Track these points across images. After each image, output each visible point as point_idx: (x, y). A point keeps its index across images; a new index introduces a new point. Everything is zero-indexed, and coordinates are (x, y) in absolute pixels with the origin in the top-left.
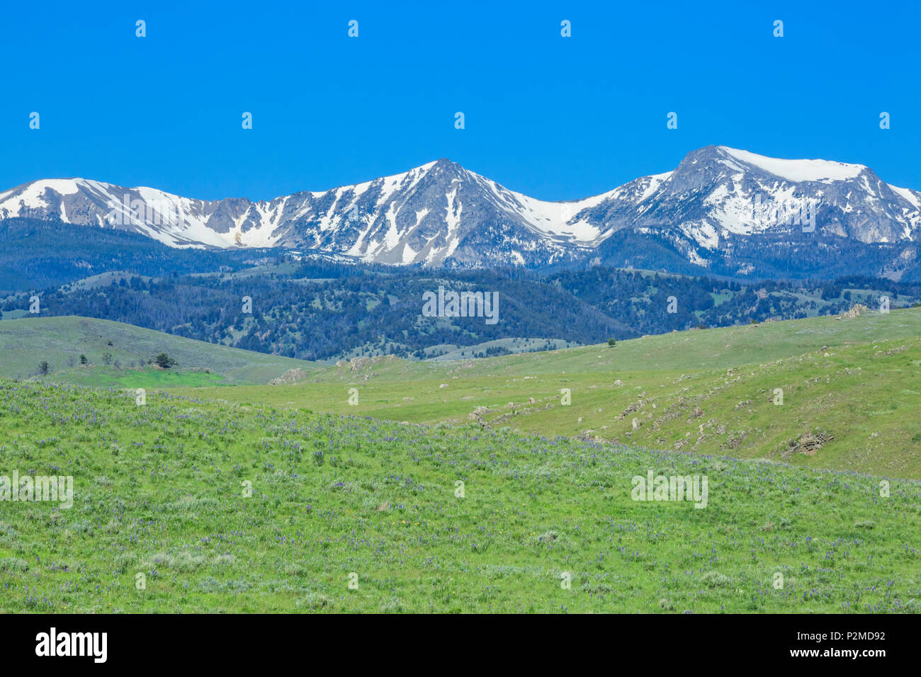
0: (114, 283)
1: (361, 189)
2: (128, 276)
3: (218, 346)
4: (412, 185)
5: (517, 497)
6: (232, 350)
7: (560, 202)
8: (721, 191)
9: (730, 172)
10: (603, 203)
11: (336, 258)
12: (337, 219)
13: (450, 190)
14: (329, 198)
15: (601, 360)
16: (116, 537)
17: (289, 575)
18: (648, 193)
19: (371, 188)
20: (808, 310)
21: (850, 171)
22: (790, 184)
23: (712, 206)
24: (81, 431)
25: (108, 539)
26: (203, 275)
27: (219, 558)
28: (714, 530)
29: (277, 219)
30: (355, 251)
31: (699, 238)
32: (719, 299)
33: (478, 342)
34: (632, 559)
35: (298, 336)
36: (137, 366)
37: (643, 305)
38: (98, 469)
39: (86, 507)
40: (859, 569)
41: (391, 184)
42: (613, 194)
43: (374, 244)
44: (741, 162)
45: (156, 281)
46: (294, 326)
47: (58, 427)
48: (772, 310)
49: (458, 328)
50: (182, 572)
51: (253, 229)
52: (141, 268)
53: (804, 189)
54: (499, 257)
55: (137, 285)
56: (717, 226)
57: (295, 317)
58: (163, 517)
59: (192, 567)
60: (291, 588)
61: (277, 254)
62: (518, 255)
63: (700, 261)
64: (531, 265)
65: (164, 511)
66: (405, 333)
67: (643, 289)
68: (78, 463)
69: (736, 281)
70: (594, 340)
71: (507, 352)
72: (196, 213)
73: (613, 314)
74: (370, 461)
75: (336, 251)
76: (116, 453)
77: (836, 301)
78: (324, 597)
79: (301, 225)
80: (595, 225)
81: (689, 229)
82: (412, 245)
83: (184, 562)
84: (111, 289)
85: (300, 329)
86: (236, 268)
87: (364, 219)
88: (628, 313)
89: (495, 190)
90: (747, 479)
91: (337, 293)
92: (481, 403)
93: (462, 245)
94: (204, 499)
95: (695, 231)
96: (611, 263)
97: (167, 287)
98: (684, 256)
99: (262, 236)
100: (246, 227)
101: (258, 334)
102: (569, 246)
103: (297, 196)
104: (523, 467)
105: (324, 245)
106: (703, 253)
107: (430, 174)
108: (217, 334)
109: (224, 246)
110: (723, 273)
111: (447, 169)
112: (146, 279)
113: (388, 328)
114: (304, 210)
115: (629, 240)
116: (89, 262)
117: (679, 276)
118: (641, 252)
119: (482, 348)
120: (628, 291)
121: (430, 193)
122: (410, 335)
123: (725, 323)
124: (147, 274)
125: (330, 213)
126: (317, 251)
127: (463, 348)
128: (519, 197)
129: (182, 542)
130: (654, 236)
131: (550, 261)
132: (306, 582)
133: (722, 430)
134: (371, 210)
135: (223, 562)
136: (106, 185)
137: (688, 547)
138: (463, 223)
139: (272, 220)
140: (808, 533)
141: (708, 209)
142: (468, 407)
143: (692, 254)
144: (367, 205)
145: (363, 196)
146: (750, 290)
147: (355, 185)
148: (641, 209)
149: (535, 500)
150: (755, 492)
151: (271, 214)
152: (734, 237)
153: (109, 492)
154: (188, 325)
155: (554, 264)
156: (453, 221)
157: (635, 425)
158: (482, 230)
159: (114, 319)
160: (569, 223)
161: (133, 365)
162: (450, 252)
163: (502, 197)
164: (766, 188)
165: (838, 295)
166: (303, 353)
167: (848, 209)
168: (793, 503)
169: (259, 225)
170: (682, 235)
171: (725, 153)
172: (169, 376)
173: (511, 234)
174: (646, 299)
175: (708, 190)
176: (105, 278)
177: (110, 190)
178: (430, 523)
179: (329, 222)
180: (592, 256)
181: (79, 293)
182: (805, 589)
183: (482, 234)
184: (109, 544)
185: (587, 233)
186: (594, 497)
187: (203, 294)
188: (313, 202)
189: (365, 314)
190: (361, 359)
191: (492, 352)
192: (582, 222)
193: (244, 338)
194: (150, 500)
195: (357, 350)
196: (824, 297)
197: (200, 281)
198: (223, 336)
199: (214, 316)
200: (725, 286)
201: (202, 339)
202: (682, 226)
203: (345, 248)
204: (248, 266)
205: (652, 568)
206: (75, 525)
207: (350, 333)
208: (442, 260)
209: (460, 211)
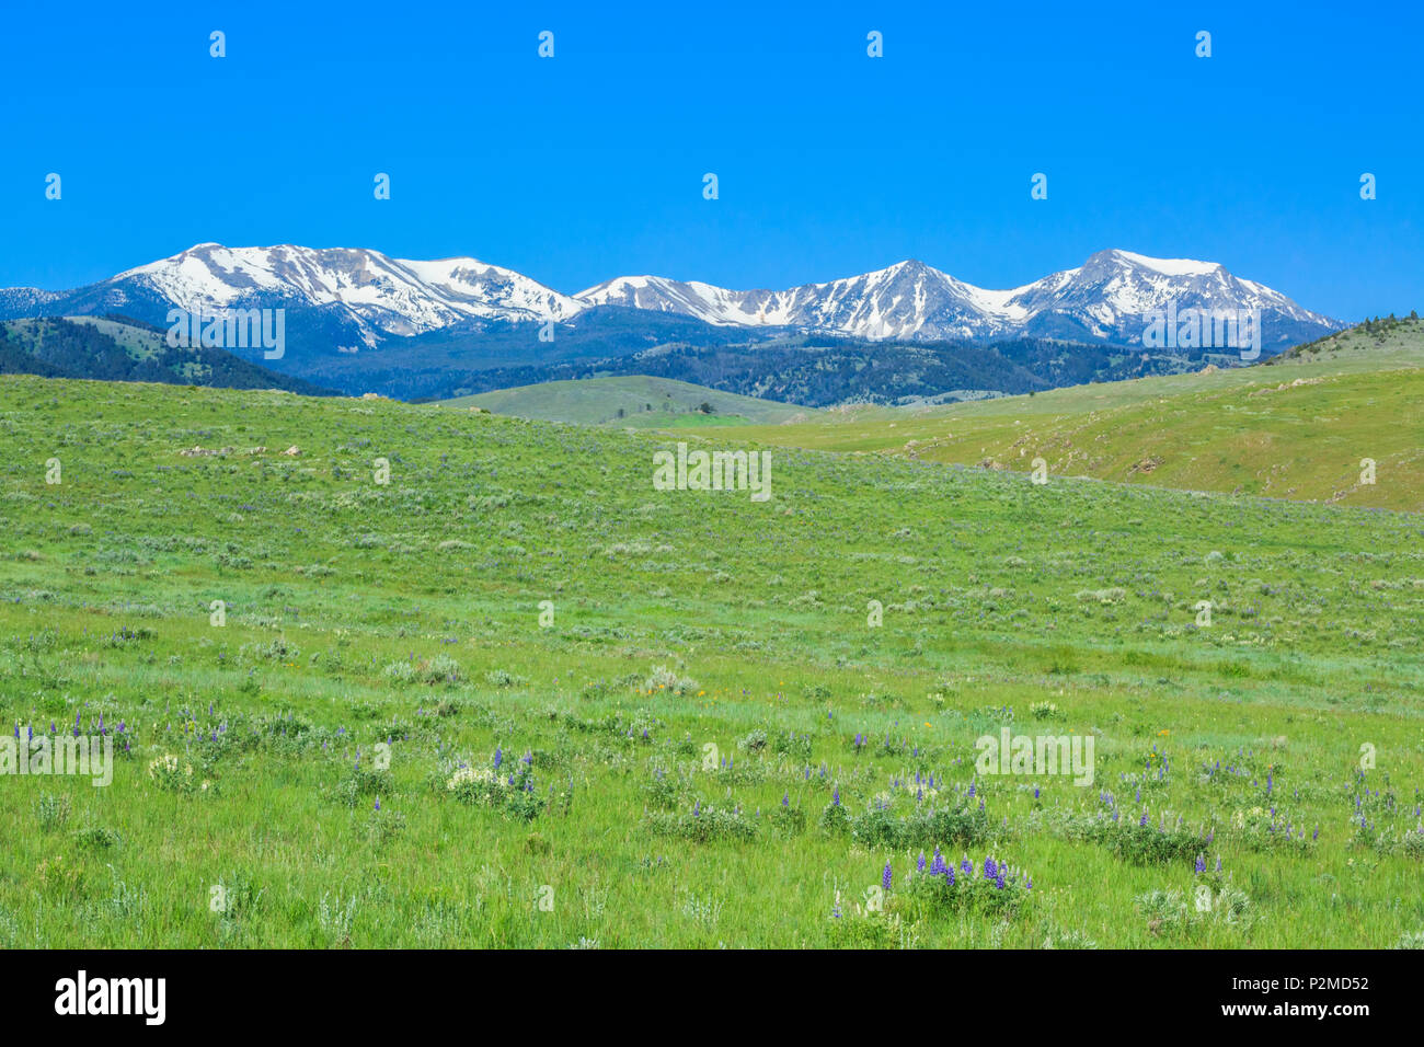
0: (673, 351)
1: (852, 281)
2: (683, 346)
3: (746, 397)
4: (889, 279)
5: (889, 506)
6: (758, 400)
7: (999, 290)
8: (1115, 283)
9: (1122, 268)
10: (1030, 291)
11: (834, 332)
12: (835, 304)
13: (918, 282)
14: (829, 289)
15: (1024, 406)
16: (593, 533)
17: (709, 560)
18: (1062, 284)
19: (859, 281)
20: (1178, 369)
21: (1209, 268)
22: (1166, 277)
23: (1109, 293)
24: (583, 458)
25: (586, 534)
26: (737, 345)
27: (661, 547)
28: (1026, 527)
29: (791, 304)
30: (848, 327)
31: (1100, 317)
32: (1114, 361)
33: (937, 393)
34: (960, 548)
35: (806, 390)
36: (687, 412)
37: (1059, 366)
38: (589, 485)
39: (576, 511)
40: (1121, 553)
41: (874, 278)
42: (1037, 285)
43: (862, 322)
44: (1130, 261)
45: (703, 350)
46: (803, 382)
47: (568, 455)
48: (1153, 369)
49: (922, 383)
50: (633, 557)
51: (774, 311)
52: (694, 341)
53: (1176, 280)
54: (953, 331)
55: (690, 353)
56: (1114, 309)
57: (804, 375)
58: (629, 519)
59: (640, 554)
60: (707, 569)
61: (791, 330)
62: (968, 329)
63: (1101, 334)
64: (977, 337)
65: (631, 514)
66: (884, 387)
67: (1059, 354)
68: (576, 480)
69: (1127, 348)
70: (1023, 391)
71: (958, 400)
72: (731, 300)
73: (1038, 373)
74: (786, 479)
75: (834, 327)
76: (604, 474)
77: (1198, 363)
78: (727, 575)
79: (809, 309)
80: (1024, 307)
81: (1092, 310)
82: (889, 323)
83: (636, 550)
84: (670, 356)
85: (807, 384)
86: (762, 339)
87: (854, 304)
88: (1048, 371)
89: (950, 282)
90: (1061, 491)
91: (834, 358)
92: (915, 438)
93: (926, 322)
94: (660, 506)
95: (1097, 312)
96: (1035, 335)
97: (711, 354)
98: (1089, 330)
99: (780, 316)
100: (768, 310)
101: (776, 388)
102: (1004, 323)
103: (806, 287)
104: (899, 484)
105: (825, 323)
106: (1103, 328)
107: (902, 271)
108: (747, 389)
109: (752, 324)
110: (1117, 341)
111: (915, 267)
112: (695, 348)
113: (872, 384)
114: (810, 297)
115: (1049, 318)
116: (654, 336)
117: (1085, 345)
118: (1057, 327)
119: (941, 397)
120: (1048, 356)
121: (903, 284)
122: (888, 388)
123: (1118, 379)
124: (697, 345)
125: (830, 299)
126: (820, 327)
127: (927, 398)
128: (968, 286)
129: (639, 537)
130: (1067, 315)
131: (991, 334)
132: (720, 564)
133: (1085, 456)
134: (859, 297)
135: (663, 551)
136: (668, 280)
137: (1004, 539)
138: (927, 307)
139: (787, 305)
140: (1092, 530)
141: (1107, 296)
142: (906, 440)
143: (1095, 328)
144: (858, 291)
145: (853, 287)
146: (1136, 354)
147: (848, 278)
148: (1058, 295)
149: (901, 506)
150: (1064, 500)
151: (786, 300)
152: (1126, 316)
153: (595, 501)
154: (726, 382)
155: (994, 336)
156: (919, 304)
157: (1022, 453)
158: (941, 311)
159: (673, 378)
160: (1005, 306)
161: (684, 411)
162: (917, 328)
163: (955, 287)
164: (1148, 280)
165: (1200, 359)
166: (809, 403)
167: (1207, 295)
168: (1090, 507)
169: (777, 309)
170: (1088, 315)
171: (1119, 255)
172: (710, 420)
173: (962, 314)
174: (1061, 362)
175: (1106, 282)
176: (667, 347)
177: (670, 284)
178: (820, 523)
179: (829, 306)
180: (1023, 330)
181: (649, 359)
182: (1076, 567)
183: (941, 315)
184: (586, 537)
185: (1019, 314)
186: (946, 505)
187: (737, 359)
188: (817, 291)
189: (854, 373)
190: (848, 406)
191: (947, 401)
192: (1015, 305)
193: (766, 392)
194: (623, 506)
195: (849, 399)
196: (1190, 360)
197: (735, 350)
198: (751, 390)
199: (745, 375)
200: (1118, 351)
201: (735, 392)
202: (1087, 308)
203: (840, 325)
204: (769, 339)
205: (973, 554)
206: (564, 524)
207: (844, 387)
208: (912, 333)
209: (924, 298)
